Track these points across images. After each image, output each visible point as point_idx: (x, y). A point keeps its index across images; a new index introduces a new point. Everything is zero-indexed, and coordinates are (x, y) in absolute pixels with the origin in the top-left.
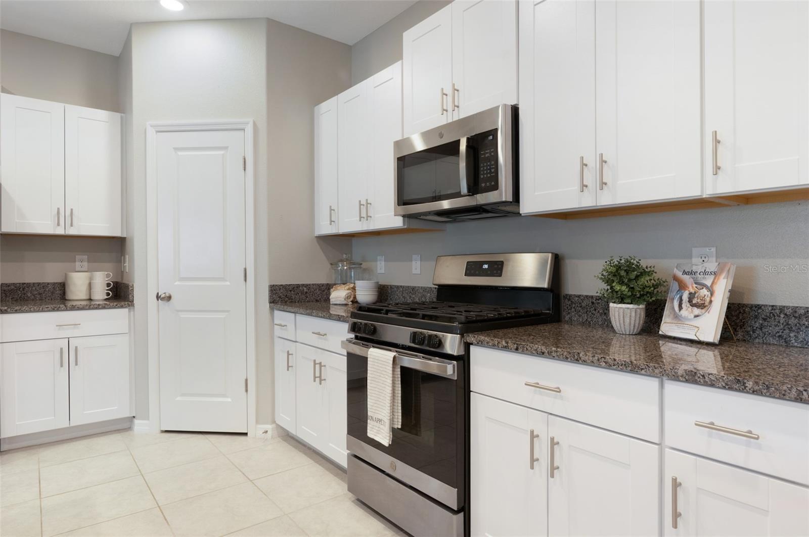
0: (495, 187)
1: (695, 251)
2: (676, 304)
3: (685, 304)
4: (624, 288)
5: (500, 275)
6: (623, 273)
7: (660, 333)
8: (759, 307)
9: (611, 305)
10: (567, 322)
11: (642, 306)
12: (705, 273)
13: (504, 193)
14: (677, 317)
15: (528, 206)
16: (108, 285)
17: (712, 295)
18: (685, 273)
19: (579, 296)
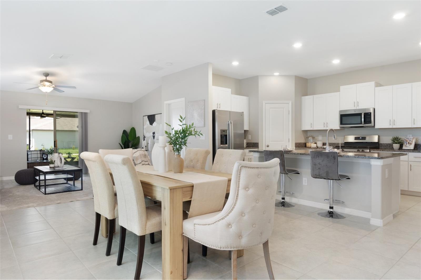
0: (371, 123)
1: (408, 135)
2: (406, 144)
3: (407, 144)
4: (397, 141)
5: (365, 140)
6: (396, 139)
7: (403, 149)
8: (419, 144)
9: (394, 144)
10: (381, 149)
11: (399, 145)
12: (411, 139)
13: (372, 124)
14: (406, 146)
15: (377, 127)
16: (246, 143)
17: (412, 142)
18: (407, 139)
19: (384, 144)
